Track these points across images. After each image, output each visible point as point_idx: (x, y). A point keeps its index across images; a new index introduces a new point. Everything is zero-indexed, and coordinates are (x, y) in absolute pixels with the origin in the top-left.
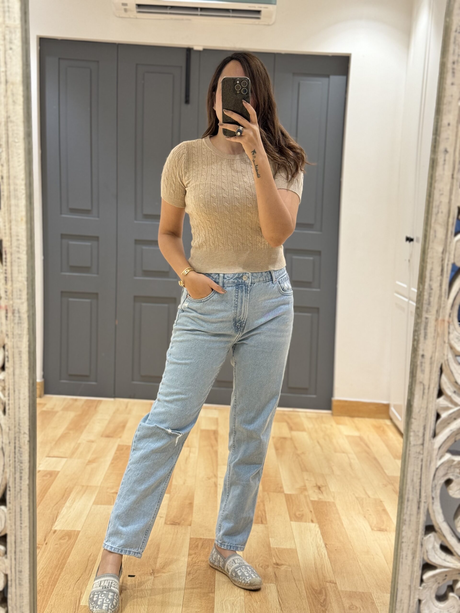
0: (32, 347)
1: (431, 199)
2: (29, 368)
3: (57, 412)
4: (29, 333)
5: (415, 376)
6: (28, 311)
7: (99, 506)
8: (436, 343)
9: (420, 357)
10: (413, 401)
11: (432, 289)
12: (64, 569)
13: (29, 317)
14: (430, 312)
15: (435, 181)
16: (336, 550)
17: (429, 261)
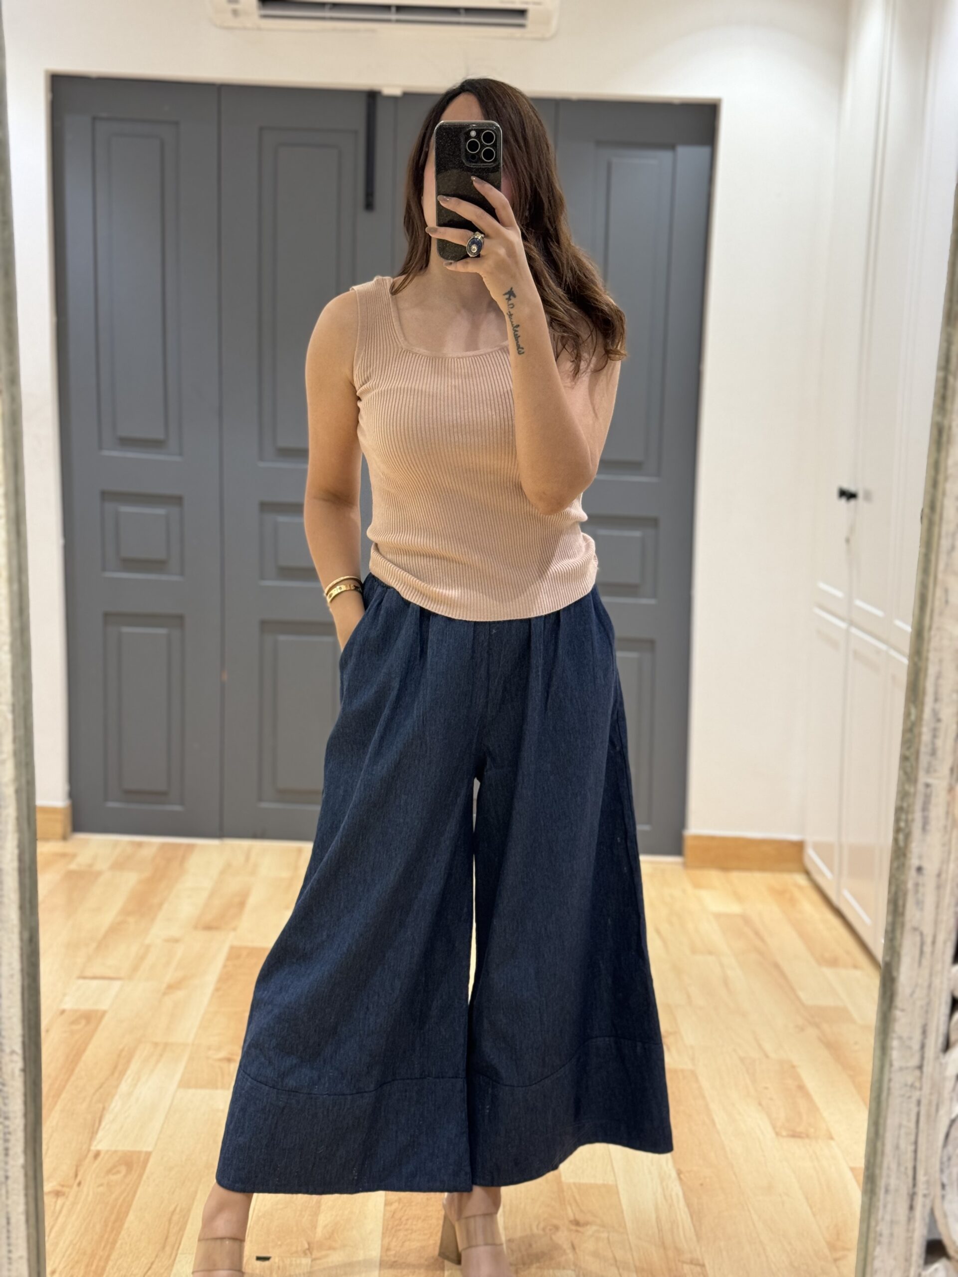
0: (27, 857)
1: (936, 518)
2: (22, 908)
3: (98, 874)
4: (20, 830)
5: (903, 914)
6: (17, 778)
7: (191, 1091)
8: (950, 840)
9: (913, 873)
10: (898, 970)
11: (939, 720)
12: (118, 1245)
13: (18, 791)
14: (935, 771)
15: (946, 479)
16: (702, 1185)
17: (933, 656)
